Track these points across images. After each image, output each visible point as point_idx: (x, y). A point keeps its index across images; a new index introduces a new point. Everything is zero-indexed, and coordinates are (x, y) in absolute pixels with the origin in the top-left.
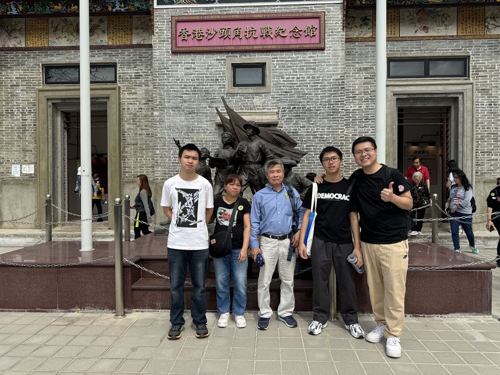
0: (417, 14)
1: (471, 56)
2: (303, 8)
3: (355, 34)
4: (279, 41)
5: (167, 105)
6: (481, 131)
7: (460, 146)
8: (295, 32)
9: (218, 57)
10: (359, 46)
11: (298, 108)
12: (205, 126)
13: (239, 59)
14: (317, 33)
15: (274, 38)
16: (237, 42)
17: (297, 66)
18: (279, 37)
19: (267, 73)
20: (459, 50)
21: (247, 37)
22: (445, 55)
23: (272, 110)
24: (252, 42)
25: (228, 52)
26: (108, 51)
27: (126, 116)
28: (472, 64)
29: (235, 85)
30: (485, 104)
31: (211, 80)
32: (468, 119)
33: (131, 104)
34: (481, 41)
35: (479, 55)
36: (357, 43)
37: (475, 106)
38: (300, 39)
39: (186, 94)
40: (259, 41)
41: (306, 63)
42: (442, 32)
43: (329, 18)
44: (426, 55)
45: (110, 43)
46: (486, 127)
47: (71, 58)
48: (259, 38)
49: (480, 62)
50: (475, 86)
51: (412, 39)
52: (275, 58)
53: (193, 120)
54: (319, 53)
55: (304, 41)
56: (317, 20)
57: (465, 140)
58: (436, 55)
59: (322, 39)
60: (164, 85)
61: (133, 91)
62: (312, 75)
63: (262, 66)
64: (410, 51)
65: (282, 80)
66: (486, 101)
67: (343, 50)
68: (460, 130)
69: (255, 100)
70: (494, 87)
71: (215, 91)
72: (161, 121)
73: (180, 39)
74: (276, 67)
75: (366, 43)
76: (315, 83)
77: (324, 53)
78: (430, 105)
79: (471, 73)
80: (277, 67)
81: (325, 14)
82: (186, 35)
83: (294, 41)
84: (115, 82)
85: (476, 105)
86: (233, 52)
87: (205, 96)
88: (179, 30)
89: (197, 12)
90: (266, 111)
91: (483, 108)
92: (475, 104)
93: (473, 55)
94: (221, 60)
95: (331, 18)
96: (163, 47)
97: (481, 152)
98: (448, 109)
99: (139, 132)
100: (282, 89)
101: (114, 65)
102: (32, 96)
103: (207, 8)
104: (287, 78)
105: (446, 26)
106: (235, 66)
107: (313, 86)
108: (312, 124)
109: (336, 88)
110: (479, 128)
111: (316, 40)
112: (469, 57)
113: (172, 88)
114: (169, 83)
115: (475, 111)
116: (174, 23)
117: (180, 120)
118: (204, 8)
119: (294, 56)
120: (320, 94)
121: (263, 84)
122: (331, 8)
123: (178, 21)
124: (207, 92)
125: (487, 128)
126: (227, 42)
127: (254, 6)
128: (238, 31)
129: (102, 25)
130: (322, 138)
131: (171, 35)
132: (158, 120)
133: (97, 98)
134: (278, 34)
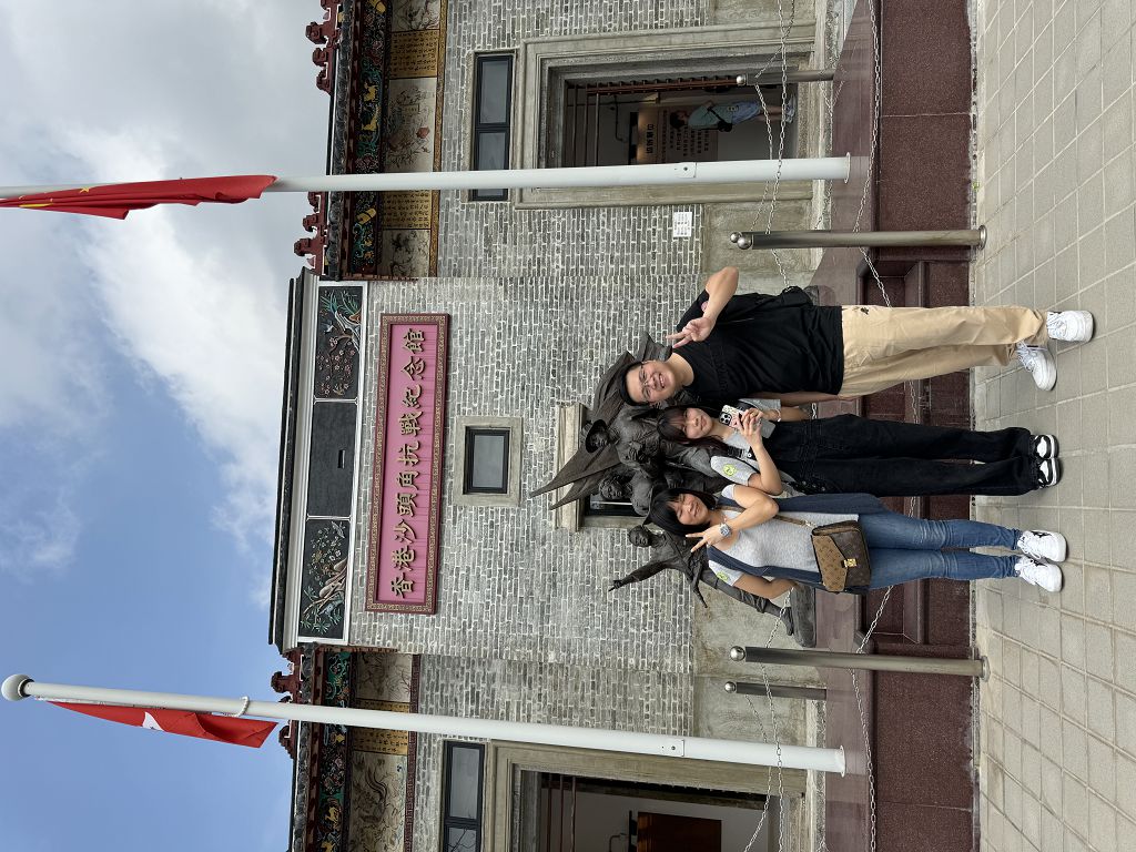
0: (394, 149)
1: (476, 49)
2: (371, 355)
3: (422, 261)
4: (428, 400)
5: (536, 633)
6: (615, 22)
7: (644, 59)
8: (415, 369)
9: (448, 519)
10: (446, 253)
11: (554, 366)
12: (581, 555)
13: (456, 480)
14: (418, 330)
15: (423, 409)
16: (424, 482)
17: (477, 367)
18: (421, 401)
19: (484, 424)
20: (463, 72)
21: (416, 461)
22: (470, 97)
23: (556, 417)
24: (426, 453)
25: (441, 500)
26: (420, 757)
28: (490, 47)
29: (503, 490)
30: (564, 18)
31: (491, 536)
32: (592, 47)
34: (451, 35)
35: (474, 36)
36: (440, 258)
37: (568, 37)
38: (428, 362)
39: (516, 590)
40: (426, 438)
41: (472, 349)
42: (429, 104)
43: (392, 307)
44: (468, 131)
45: (405, 750)
46: (609, 14)
48: (420, 438)
49: (487, 32)
50: (530, 40)
52: (459, 409)
53: (569, 580)
54: (455, 326)
55: (431, 353)
56: (396, 328)
57: (631, 50)
58: (469, 111)
59: (430, 320)
60: (496, 636)
62: (494, 338)
63: (471, 433)
64: (459, 159)
65: (500, 396)
66: (559, 18)
67: (452, 281)
68: (611, 60)
69: (534, 450)
70: (534, 7)
71: (512, 530)
72: (567, 647)
73: (411, 597)
74: (475, 409)
75: (441, 240)
76: (510, 334)
77: (456, 316)
78: (560, 119)
79: (506, 48)
80: (476, 405)
81: (386, 315)
82: (403, 582)
83: (430, 373)
84: (482, 748)
85: (565, 34)
86: (442, 491)
87: (522, 551)
88: (393, 596)
89: (363, 559)
90: (556, 429)
91: (571, 22)
92: (563, 37)
93: (474, 46)
94: (455, 514)
95: (393, 303)
96: (422, 631)
97: (657, 19)
98: (570, 85)
99: (588, 704)
100: (517, 396)
101: (449, 748)
103: (358, 538)
104: (497, 387)
105: (418, 98)
106: (469, 488)
107: (515, 336)
108: (587, 338)
109: (521, 293)
110: (610, 26)
111: (431, 331)
112: (476, 53)
113: (503, 619)
114: (492, 623)
115: (577, 36)
116: (380, 606)
117: (567, 606)
118: (357, 545)
119: (457, 373)
120: (530, 324)
121: (505, 433)
122: (375, 303)
123: (377, 598)
124: (514, 546)
125: (611, 11)
126: (424, 501)
127: (362, 447)
128: (403, 479)
129: (368, 764)
130: (615, 319)
131: (401, 612)
132: (565, 654)
133: (514, 792)
134: (417, 403)
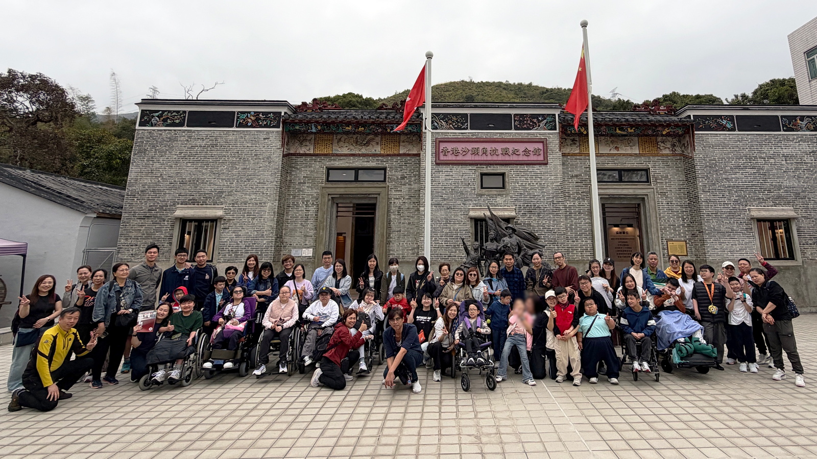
0: (610, 138)
2: (531, 135)
3: (567, 150)
4: (515, 158)
6: (663, 223)
8: (526, 152)
9: (470, 167)
10: (571, 159)
11: (530, 206)
12: (460, 218)
13: (486, 170)
14: (542, 152)
15: (511, 156)
16: (484, 158)
17: (528, 176)
18: (514, 155)
19: (507, 179)
20: (641, 164)
21: (492, 154)
22: (633, 167)
23: (511, 207)
24: (495, 158)
25: (477, 164)
26: (380, 158)
27: (393, 209)
28: (652, 174)
29: (482, 187)
31: (465, 184)
32: (653, 214)
33: (397, 199)
34: (656, 158)
35: (656, 167)
36: (569, 157)
37: (657, 205)
38: (529, 157)
40: (500, 158)
41: (535, 173)
42: (629, 151)
44: (619, 167)
45: (382, 152)
46: (667, 220)
47: (350, 163)
48: (500, 155)
49: (658, 172)
50: (655, 190)
51: (609, 155)
52: (512, 169)
53: (450, 214)
54: (543, 167)
55: (532, 158)
56: (541, 144)
57: (653, 230)
58: (627, 167)
59: (546, 157)
61: (399, 189)
62: (540, 182)
63: (503, 175)
65: (517, 185)
67: (561, 163)
68: (648, 222)
69: (498, 199)
71: (468, 191)
73: (441, 155)
74: (512, 175)
75: (575, 157)
76: (542, 188)
77: (547, 167)
78: (625, 202)
79: (651, 180)
81: (547, 140)
82: (447, 151)
83: (525, 158)
84: (385, 181)
86: (481, 164)
87: (460, 196)
88: (441, 148)
89: (455, 136)
90: (507, 208)
91: (663, 206)
92: (657, 203)
93: (652, 167)
94: (472, 170)
95: (551, 142)
97: (665, 239)
98: (639, 205)
99: (402, 221)
100: (518, 192)
101: (385, 169)
102: (315, 192)
103: (462, 133)
104: (520, 183)
105: (631, 146)
106: (482, 175)
107: (541, 190)
109: (557, 192)
110: (662, 221)
111: (541, 158)
112: (649, 169)
115: (657, 209)
116: (437, 142)
118: (459, 133)
119: (526, 168)
120: (546, 196)
121: (504, 187)
122: (551, 136)
123: (440, 142)
124: (462, 193)
126: (477, 158)
127: (496, 133)
128: (484, 150)
129: (377, 138)
131: (435, 151)
133: (369, 194)
134: (514, 153)
